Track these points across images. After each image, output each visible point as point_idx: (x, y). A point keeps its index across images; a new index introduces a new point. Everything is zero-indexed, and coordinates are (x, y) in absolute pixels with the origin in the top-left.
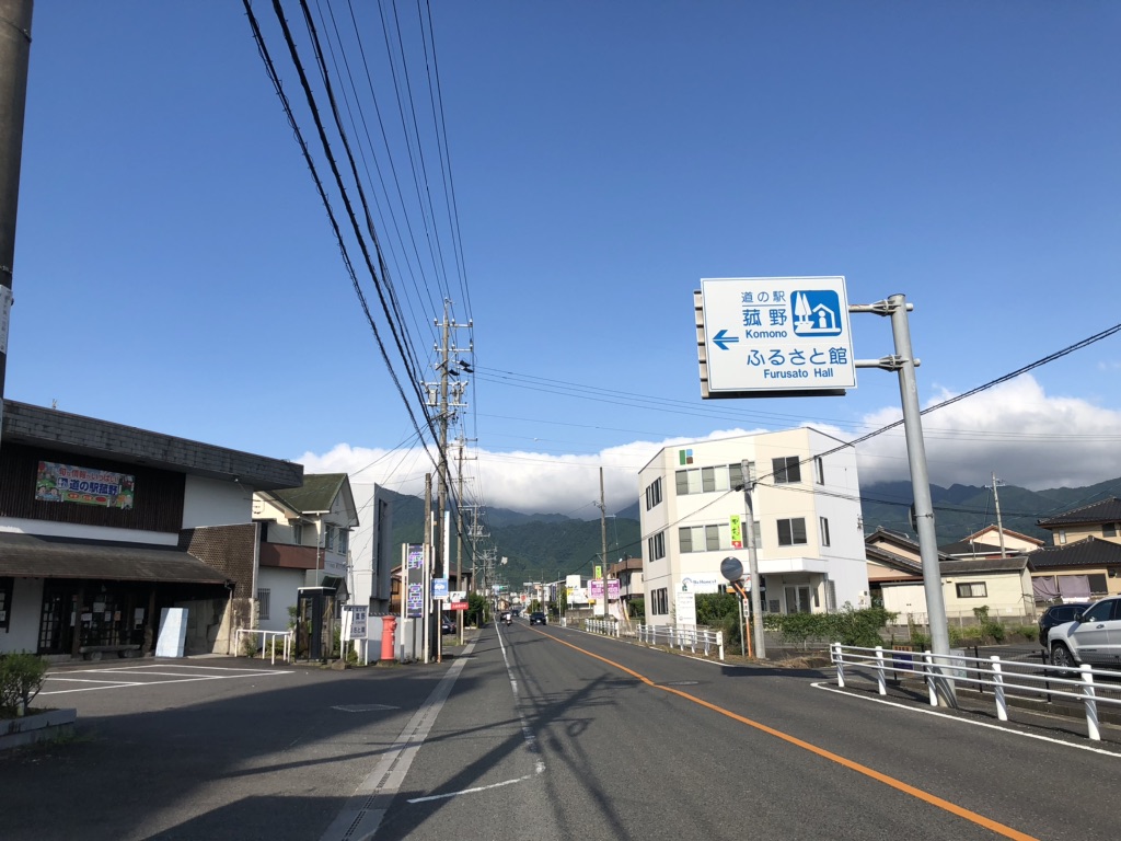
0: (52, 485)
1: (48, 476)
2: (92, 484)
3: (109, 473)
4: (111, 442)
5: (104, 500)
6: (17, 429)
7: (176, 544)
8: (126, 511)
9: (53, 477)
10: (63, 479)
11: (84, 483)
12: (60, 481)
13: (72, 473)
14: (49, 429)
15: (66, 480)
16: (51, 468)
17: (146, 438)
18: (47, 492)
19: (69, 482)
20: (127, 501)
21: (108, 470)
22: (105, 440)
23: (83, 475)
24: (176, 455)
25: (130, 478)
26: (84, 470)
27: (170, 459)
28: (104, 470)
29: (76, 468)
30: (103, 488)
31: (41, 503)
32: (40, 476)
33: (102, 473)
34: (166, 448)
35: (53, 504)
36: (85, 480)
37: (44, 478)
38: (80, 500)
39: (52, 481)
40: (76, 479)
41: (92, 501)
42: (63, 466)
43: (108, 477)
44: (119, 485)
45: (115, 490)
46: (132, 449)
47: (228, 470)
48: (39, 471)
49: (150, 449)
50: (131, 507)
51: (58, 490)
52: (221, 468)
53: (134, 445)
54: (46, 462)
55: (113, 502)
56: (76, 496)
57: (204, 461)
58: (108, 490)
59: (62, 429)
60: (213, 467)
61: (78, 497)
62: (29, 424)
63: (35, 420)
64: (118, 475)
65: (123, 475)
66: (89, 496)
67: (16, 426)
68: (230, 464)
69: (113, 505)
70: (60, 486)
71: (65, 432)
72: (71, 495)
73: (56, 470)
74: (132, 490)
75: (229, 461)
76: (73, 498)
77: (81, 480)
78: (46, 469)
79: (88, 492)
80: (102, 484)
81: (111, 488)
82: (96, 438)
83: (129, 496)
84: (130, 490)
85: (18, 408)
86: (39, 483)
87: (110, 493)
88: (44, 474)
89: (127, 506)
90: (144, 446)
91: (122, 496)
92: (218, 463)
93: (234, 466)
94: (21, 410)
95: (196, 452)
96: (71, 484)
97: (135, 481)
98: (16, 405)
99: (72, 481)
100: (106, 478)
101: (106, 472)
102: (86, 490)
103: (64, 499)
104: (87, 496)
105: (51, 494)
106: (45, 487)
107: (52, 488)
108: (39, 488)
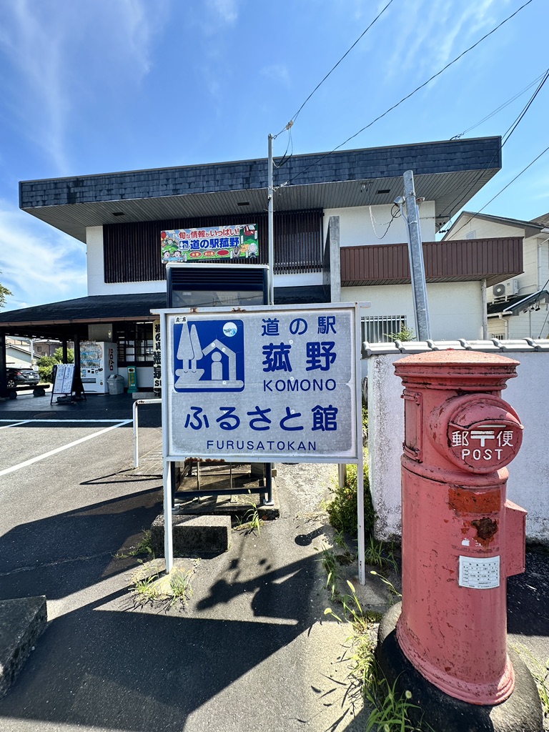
0: (175, 249)
1: (170, 242)
2: (212, 240)
3: (229, 227)
4: (178, 187)
5: (226, 253)
7: (321, 283)
8: (252, 260)
10: (184, 242)
11: (204, 241)
12: (182, 244)
13: (190, 234)
14: (113, 192)
15: (187, 242)
16: (172, 235)
18: (171, 256)
19: (190, 243)
20: (251, 249)
22: (171, 187)
23: (201, 234)
25: (252, 227)
26: (201, 229)
27: (255, 186)
28: (223, 225)
29: (194, 230)
30: (224, 242)
32: (163, 244)
33: (221, 228)
34: (247, 175)
36: (204, 238)
37: (167, 244)
38: (202, 257)
39: (174, 246)
40: (195, 239)
41: (216, 256)
42: (182, 231)
43: (228, 231)
44: (240, 236)
45: (237, 242)
46: (203, 187)
47: (347, 177)
48: (162, 239)
49: (226, 182)
50: (257, 253)
51: (180, 252)
52: (333, 178)
53: (205, 183)
54: (166, 231)
55: (236, 253)
56: (197, 254)
57: (306, 176)
58: (229, 242)
59: (125, 189)
60: (321, 180)
61: (200, 254)
62: (94, 193)
63: (99, 187)
64: (238, 227)
65: (244, 226)
66: (210, 252)
67: (83, 197)
68: (350, 169)
69: (237, 256)
70: (182, 248)
71: (128, 190)
72: (194, 255)
73: (176, 235)
74: (256, 238)
75: (346, 165)
76: (195, 256)
77: (201, 239)
78: (167, 236)
79: (209, 248)
80: (222, 239)
81: (232, 240)
82: (161, 188)
83: (253, 244)
84: (253, 238)
85: (83, 181)
86: (163, 249)
87: (232, 245)
88: (166, 241)
89: (253, 254)
90: (218, 181)
91: (246, 246)
92: (328, 173)
93: (357, 170)
94: (85, 182)
95: (291, 168)
96: (191, 245)
97: (258, 228)
98: (81, 179)
99: (192, 241)
100: (225, 232)
101: (225, 226)
102: (206, 247)
103: (187, 258)
104: (208, 252)
105: (175, 257)
106: (169, 251)
107: (175, 252)
108: (163, 254)
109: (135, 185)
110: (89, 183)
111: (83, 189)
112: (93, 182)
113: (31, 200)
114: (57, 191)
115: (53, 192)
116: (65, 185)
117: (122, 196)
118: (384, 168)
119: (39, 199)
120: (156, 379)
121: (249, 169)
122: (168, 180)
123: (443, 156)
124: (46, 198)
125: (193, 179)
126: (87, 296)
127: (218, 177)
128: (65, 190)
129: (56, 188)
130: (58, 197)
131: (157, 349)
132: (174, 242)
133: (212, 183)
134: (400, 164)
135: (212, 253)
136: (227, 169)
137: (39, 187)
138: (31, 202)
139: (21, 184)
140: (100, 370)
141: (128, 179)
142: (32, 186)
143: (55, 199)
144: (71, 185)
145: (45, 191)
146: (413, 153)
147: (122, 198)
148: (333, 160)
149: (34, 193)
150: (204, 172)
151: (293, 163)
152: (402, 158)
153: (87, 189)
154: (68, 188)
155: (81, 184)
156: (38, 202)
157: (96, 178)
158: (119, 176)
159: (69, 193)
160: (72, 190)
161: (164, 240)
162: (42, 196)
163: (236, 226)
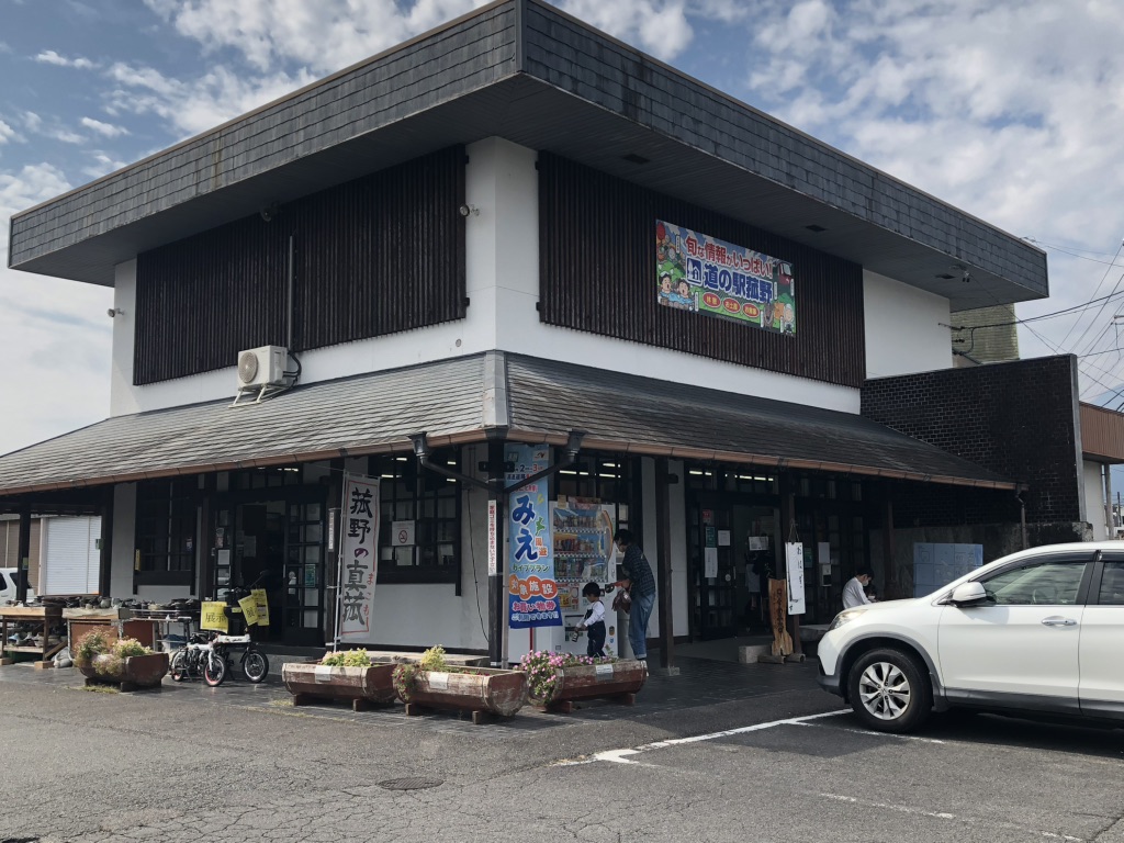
0: (679, 274)
1: (672, 254)
2: (736, 276)
3: (758, 256)
4: (794, 171)
5: (754, 312)
7: (858, 412)
10: (694, 264)
11: (725, 273)
12: (691, 268)
13: (705, 249)
14: (703, 129)
15: (698, 265)
16: (675, 236)
18: (674, 289)
19: (704, 270)
21: (757, 250)
22: (785, 166)
23: (721, 253)
24: (885, 211)
25: (787, 269)
26: (722, 245)
28: (751, 247)
29: (709, 240)
30: (753, 287)
31: (667, 312)
32: (660, 252)
33: (749, 254)
35: (684, 315)
36: (725, 267)
37: (667, 256)
38: (721, 308)
39: (678, 266)
40: (711, 262)
41: (741, 315)
42: (691, 234)
43: (757, 262)
44: (773, 281)
45: (769, 292)
46: (823, 190)
47: (955, 251)
48: (658, 241)
49: (848, 193)
51: (688, 285)
52: (945, 246)
53: (825, 182)
54: (666, 223)
55: (768, 318)
56: (715, 300)
57: (923, 229)
58: (759, 291)
59: (721, 132)
60: (936, 244)
61: (718, 302)
62: (671, 113)
63: (680, 105)
64: (770, 260)
65: (778, 261)
66: (733, 302)
67: (651, 113)
68: (957, 238)
69: (769, 324)
70: (691, 277)
71: (725, 139)
72: (709, 299)
73: (682, 241)
74: (792, 294)
75: (954, 231)
76: (711, 304)
77: (720, 267)
78: (667, 238)
79: (731, 292)
80: (750, 279)
81: (763, 286)
82: (771, 160)
83: (789, 306)
84: (789, 294)
86: (659, 267)
87: (763, 297)
88: (666, 248)
92: (940, 235)
93: (962, 244)
94: (655, 75)
95: (910, 208)
96: (706, 273)
97: (795, 275)
98: (649, 65)
99: (707, 267)
100: (754, 265)
101: (753, 252)
102: (728, 288)
103: (699, 305)
104: (730, 301)
105: (679, 293)
106: (670, 276)
107: (680, 281)
108: (661, 279)
109: (735, 132)
110: (662, 82)
111: (652, 93)
112: (669, 84)
113: (545, 61)
114: (602, 69)
115: (595, 65)
116: (617, 62)
117: (716, 145)
118: (981, 254)
121: (871, 184)
125: (811, 165)
127: (839, 179)
128: (619, 76)
130: (605, 86)
132: (678, 256)
133: (833, 187)
135: (735, 306)
137: (567, 37)
138: (547, 69)
141: (724, 112)
142: (550, 22)
143: (597, 88)
144: (629, 67)
148: (944, 216)
149: (554, 46)
150: (823, 159)
153: (658, 95)
154: (624, 71)
155: (648, 79)
156: (561, 74)
157: (674, 78)
158: (711, 96)
159: (625, 87)
160: (633, 84)
161: (661, 245)
162: (572, 63)
163: (768, 257)
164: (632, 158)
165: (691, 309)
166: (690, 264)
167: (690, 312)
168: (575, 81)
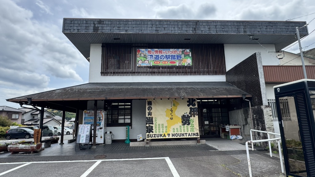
0: (145, 59)
1: (142, 55)
2: (166, 56)
3: (175, 50)
5: (174, 62)
6: (104, 31)
7: (225, 81)
8: (189, 67)
9: (145, 55)
10: (150, 56)
11: (162, 56)
12: (149, 57)
13: (154, 52)
14: (121, 28)
15: (152, 56)
16: (144, 51)
17: (180, 23)
18: (143, 63)
19: (154, 56)
20: (188, 61)
22: (154, 29)
23: (160, 52)
24: (203, 29)
25: (188, 50)
26: (161, 50)
27: (199, 32)
28: (172, 48)
29: (156, 50)
30: (173, 57)
32: (138, 56)
33: (171, 50)
34: (195, 27)
35: (147, 67)
37: (141, 56)
38: (161, 64)
39: (145, 57)
40: (157, 54)
41: (169, 64)
42: (149, 50)
43: (175, 51)
44: (182, 54)
45: (180, 57)
46: (172, 30)
47: (243, 32)
48: (138, 53)
49: (184, 29)
50: (191, 64)
51: (148, 61)
52: (237, 32)
53: (173, 28)
54: (140, 49)
55: (180, 63)
56: (158, 63)
57: (223, 30)
58: (176, 57)
59: (128, 27)
60: (231, 32)
61: (159, 63)
62: (110, 28)
63: (113, 25)
64: (181, 50)
65: (184, 49)
66: (165, 62)
67: (103, 29)
68: (244, 29)
69: (180, 64)
70: (149, 59)
71: (130, 28)
72: (156, 62)
73: (146, 52)
74: (190, 56)
75: (242, 27)
76: (157, 63)
77: (160, 55)
78: (141, 52)
79: (165, 60)
80: (172, 55)
81: (177, 56)
82: (149, 29)
83: (189, 59)
84: (189, 56)
85: (103, 21)
87: (178, 59)
88: (140, 54)
89: (189, 64)
90: (179, 28)
91: (185, 60)
92: (234, 29)
93: (247, 30)
94: (105, 22)
95: (216, 26)
96: (155, 57)
97: (191, 51)
98: (102, 20)
99: (155, 56)
100: (174, 52)
101: (173, 49)
102: (164, 58)
103: (152, 64)
104: (164, 62)
105: (145, 63)
106: (142, 60)
107: (145, 60)
108: (138, 61)
109: (134, 26)
110: (107, 22)
111: (103, 25)
112: (109, 22)
113: (70, 28)
114: (87, 25)
115: (85, 25)
116: (92, 22)
117: (126, 30)
118: (259, 30)
119: (75, 28)
120: (148, 134)
121: (195, 24)
122: (152, 25)
123: (284, 27)
124: (80, 28)
125: (166, 26)
126: (88, 83)
127: (179, 26)
128: (92, 25)
129: (86, 23)
130: (88, 28)
131: (148, 115)
133: (176, 29)
134: (266, 29)
135: (166, 62)
136: (184, 23)
137: (76, 22)
138: (70, 29)
139: (65, 20)
140: (101, 128)
141: (130, 23)
142: (71, 21)
143: (85, 29)
144: (96, 22)
145: (79, 24)
146: (271, 24)
147: (126, 32)
148: (236, 24)
149: (72, 25)
150: (172, 23)
151: (217, 23)
152: (267, 26)
153: (105, 25)
154: (94, 24)
155: (102, 23)
156: (74, 29)
157: (111, 21)
158: (125, 21)
159: (94, 27)
160: (96, 25)
161: (139, 54)
162: (77, 27)
163: (180, 49)
164: (115, 39)
165: (149, 66)
166: (149, 56)
167: (149, 67)
168: (78, 30)
